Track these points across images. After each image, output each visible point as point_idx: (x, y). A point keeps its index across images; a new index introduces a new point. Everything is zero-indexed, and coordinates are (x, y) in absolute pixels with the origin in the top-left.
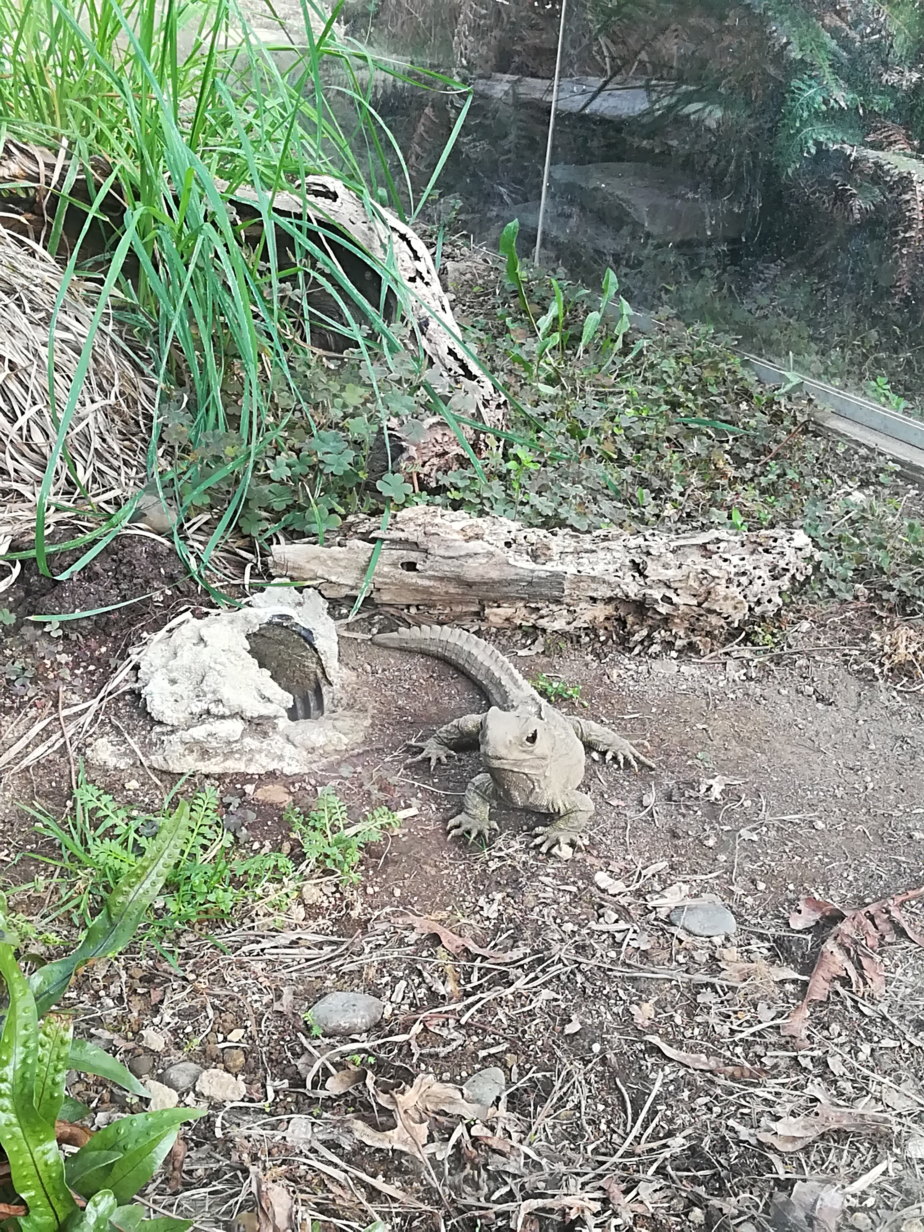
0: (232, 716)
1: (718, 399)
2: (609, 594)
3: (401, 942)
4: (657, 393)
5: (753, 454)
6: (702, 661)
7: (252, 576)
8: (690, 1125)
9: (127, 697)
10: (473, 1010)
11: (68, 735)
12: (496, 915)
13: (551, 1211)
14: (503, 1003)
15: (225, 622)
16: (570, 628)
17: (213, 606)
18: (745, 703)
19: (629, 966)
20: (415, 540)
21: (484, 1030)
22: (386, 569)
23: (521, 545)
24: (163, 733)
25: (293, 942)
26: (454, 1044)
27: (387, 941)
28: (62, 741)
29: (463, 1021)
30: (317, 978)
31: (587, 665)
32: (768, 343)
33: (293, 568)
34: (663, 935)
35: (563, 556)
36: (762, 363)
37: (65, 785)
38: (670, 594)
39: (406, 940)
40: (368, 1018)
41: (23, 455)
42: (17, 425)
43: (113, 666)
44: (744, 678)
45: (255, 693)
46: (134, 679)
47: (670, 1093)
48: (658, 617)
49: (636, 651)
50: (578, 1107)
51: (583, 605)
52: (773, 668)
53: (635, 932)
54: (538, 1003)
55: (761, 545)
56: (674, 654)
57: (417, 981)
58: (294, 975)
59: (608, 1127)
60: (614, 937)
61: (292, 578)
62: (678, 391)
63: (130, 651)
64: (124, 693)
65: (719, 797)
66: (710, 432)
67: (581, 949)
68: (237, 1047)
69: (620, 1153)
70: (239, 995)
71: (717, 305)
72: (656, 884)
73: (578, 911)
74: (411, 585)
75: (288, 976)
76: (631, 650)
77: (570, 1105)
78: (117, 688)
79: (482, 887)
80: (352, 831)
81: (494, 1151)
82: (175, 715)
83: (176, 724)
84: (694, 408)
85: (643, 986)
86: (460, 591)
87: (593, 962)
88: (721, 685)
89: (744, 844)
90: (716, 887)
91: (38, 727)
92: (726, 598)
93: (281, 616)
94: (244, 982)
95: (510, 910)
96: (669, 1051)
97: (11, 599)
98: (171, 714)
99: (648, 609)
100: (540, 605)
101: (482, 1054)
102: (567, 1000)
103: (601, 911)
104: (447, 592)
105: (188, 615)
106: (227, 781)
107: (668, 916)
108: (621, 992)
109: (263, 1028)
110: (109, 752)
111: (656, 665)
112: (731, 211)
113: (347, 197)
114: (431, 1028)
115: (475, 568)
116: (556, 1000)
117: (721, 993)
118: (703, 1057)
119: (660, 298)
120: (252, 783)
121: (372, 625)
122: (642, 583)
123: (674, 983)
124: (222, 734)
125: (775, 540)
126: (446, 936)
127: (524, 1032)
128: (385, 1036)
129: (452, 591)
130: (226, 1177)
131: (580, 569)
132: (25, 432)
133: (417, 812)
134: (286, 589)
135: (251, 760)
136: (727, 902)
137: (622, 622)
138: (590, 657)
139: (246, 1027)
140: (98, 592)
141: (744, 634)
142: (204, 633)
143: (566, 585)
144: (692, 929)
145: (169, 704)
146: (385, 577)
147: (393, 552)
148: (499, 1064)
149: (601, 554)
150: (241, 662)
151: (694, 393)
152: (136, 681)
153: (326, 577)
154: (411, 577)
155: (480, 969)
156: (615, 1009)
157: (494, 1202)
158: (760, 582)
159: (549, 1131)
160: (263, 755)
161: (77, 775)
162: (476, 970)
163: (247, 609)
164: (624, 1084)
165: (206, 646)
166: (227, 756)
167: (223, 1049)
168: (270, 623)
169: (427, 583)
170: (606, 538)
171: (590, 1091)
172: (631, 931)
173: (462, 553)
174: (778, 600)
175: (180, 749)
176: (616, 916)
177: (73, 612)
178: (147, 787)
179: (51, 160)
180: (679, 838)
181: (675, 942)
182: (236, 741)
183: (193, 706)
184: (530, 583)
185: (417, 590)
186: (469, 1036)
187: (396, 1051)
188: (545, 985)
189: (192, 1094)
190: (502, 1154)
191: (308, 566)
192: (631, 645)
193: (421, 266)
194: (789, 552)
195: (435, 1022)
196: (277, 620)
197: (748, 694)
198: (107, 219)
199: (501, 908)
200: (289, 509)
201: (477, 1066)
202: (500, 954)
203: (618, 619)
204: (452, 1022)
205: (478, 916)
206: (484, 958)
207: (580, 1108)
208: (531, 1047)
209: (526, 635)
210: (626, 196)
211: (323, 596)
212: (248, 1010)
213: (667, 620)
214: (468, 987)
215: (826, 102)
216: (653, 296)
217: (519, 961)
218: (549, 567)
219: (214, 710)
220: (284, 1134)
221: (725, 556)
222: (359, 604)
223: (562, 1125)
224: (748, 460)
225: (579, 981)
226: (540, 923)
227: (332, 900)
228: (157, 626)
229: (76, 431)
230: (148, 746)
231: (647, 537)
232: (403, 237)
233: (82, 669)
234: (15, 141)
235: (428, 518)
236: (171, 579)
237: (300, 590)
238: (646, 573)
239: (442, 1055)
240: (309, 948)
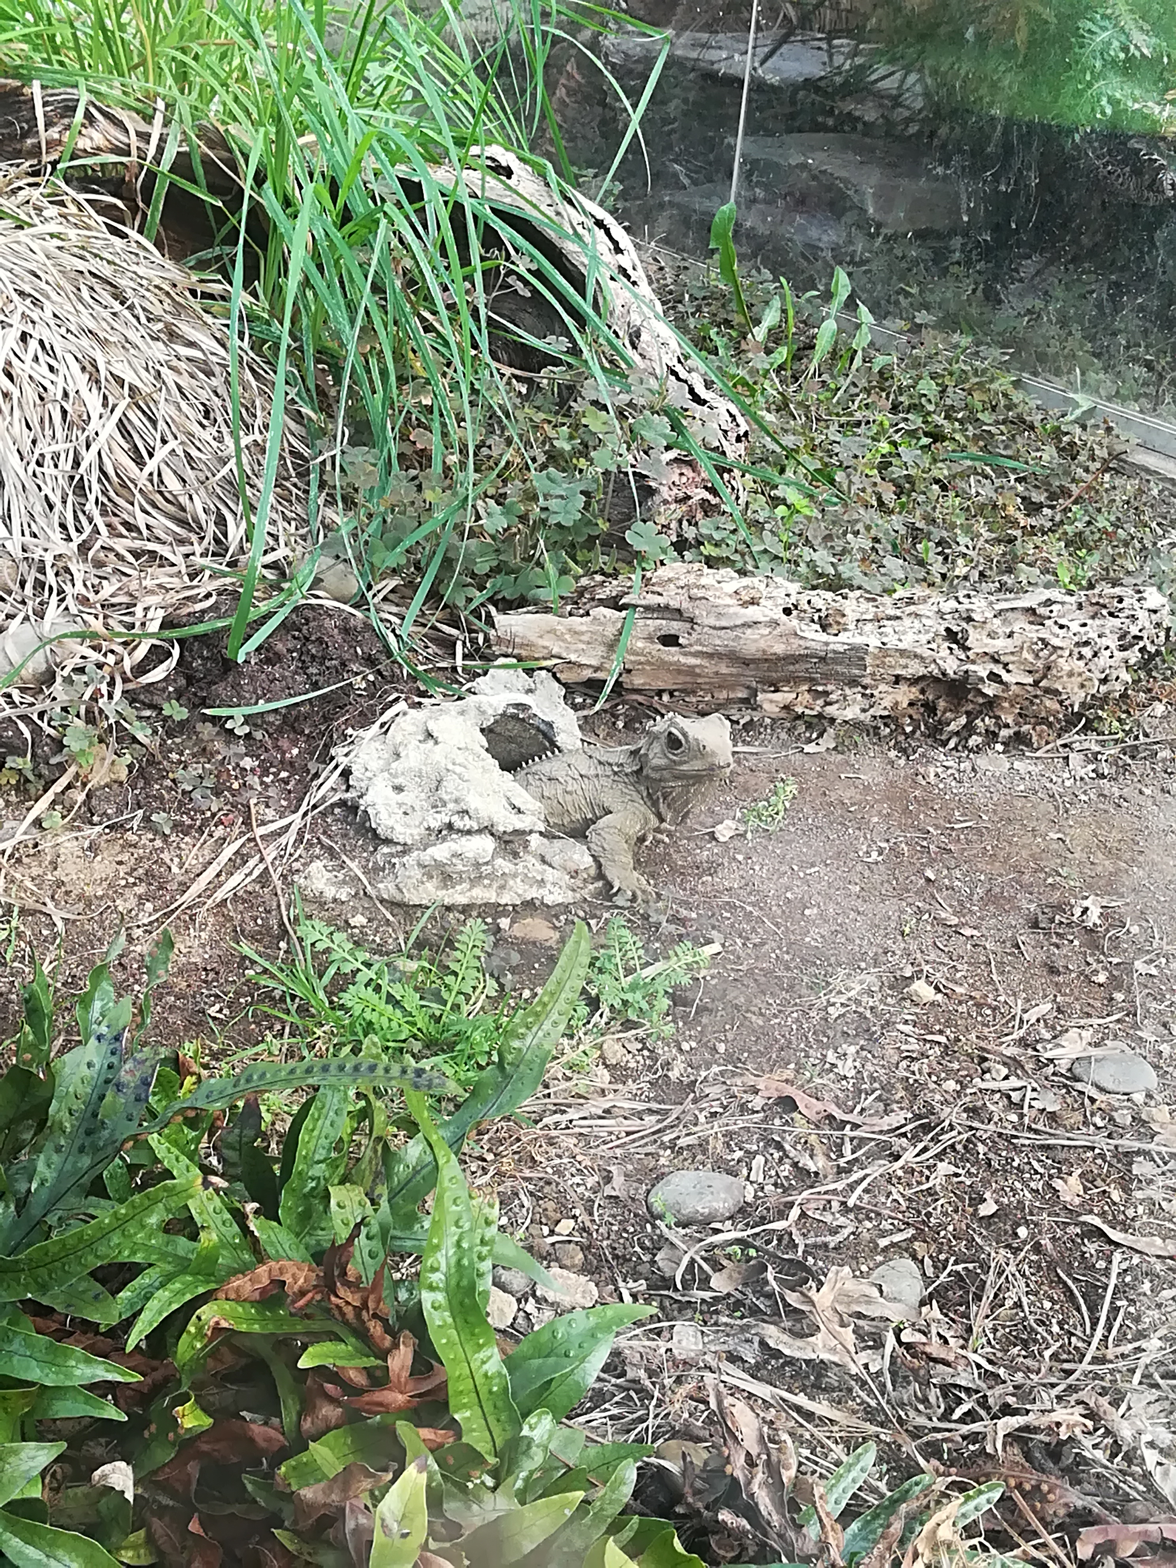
0: (480, 831)
1: (993, 429)
2: (922, 671)
3: (744, 1108)
4: (914, 423)
5: (1048, 498)
6: (1038, 754)
7: (465, 657)
8: (1163, 1323)
9: (337, 811)
10: (859, 1190)
11: (269, 859)
12: (853, 1072)
13: (1036, 1430)
14: (894, 1181)
15: (453, 713)
16: (866, 717)
17: (423, 694)
18: (1101, 806)
19: (1036, 1132)
20: (677, 606)
21: (878, 1214)
22: (640, 644)
23: (805, 611)
24: (392, 855)
25: (607, 1111)
26: (846, 1232)
27: (725, 1108)
28: (262, 867)
29: (851, 1203)
30: (646, 1155)
31: (892, 763)
32: (1042, 358)
33: (522, 645)
34: (1069, 1092)
35: (860, 624)
36: (1038, 383)
37: (274, 922)
38: (998, 670)
39: (750, 1105)
40: (731, 1202)
41: (155, 506)
42: (147, 470)
43: (313, 772)
44: (1094, 775)
45: (504, 801)
46: (344, 787)
47: (1127, 1285)
48: (981, 700)
49: (952, 744)
50: (1018, 1305)
51: (882, 687)
52: (1129, 761)
53: (1034, 1090)
54: (936, 1181)
55: (1105, 606)
56: (999, 747)
57: (776, 1155)
58: (619, 1152)
59: (1062, 1329)
60: (1009, 1097)
61: (520, 659)
62: (940, 420)
63: (333, 752)
64: (333, 806)
65: (1098, 922)
66: (988, 469)
67: (973, 1111)
68: (570, 1242)
69: (1088, 1358)
70: (556, 1177)
71: (974, 311)
72: (1043, 1031)
73: (956, 1066)
74: (671, 664)
75: (611, 1154)
76: (944, 744)
77: (1009, 1303)
78: (324, 799)
79: (825, 1040)
80: (650, 971)
81: (936, 1361)
82: (408, 831)
83: (409, 842)
84: (963, 440)
85: (1061, 1156)
86: (734, 670)
87: (991, 1127)
88: (1068, 783)
89: (1142, 980)
90: (1120, 1033)
91: (229, 851)
92: (1071, 674)
93: (517, 706)
94: (557, 1161)
95: (869, 1067)
96: (1115, 1235)
97: (171, 689)
98: (402, 830)
99: (969, 690)
100: (830, 688)
101: (883, 1242)
102: (969, 1174)
103: (986, 1065)
104: (717, 673)
105: (402, 706)
106: (474, 914)
107: (1070, 1070)
108: (1035, 1164)
109: (596, 1218)
110: (324, 880)
111: (981, 762)
112: (996, 191)
113: (523, 174)
114: (810, 1213)
115: (755, 641)
116: (957, 1175)
117: (1160, 1163)
118: (1158, 1241)
119: (897, 303)
120: (507, 916)
121: (616, 717)
122: (963, 657)
123: (1097, 1151)
124: (470, 855)
125: (1121, 601)
126: (801, 1100)
127: (929, 1215)
128: (756, 1225)
129: (724, 670)
130: (616, 1399)
131: (885, 640)
132: (155, 478)
133: (720, 949)
134: (512, 671)
135: (502, 887)
136: (1138, 1050)
137: (930, 708)
138: (893, 754)
139: (574, 1217)
140: (284, 678)
141: (1083, 721)
142: (432, 726)
143: (869, 660)
144: (1103, 1084)
145: (398, 817)
146: (638, 654)
147: (649, 622)
148: (906, 1255)
149: (907, 622)
150: (481, 764)
151: (961, 422)
152: (347, 790)
153: (564, 655)
154: (672, 654)
155: (852, 1139)
156: (1033, 1185)
157: (955, 1421)
158: (1108, 653)
159: (991, 1336)
160: (518, 880)
161: (288, 910)
162: (847, 1140)
163: (471, 698)
164: (1069, 1275)
165: (436, 743)
166: (475, 881)
167: (553, 1244)
168: (504, 715)
169: (692, 661)
170: (910, 601)
171: (1028, 1286)
172: (1029, 1088)
173: (739, 622)
174: (1127, 677)
175: (417, 873)
176: (1005, 1071)
177: (256, 703)
178: (375, 923)
179: (144, 127)
180: (1058, 973)
181: (1087, 1102)
182: (487, 863)
183: (430, 819)
184: (823, 659)
185: (679, 672)
186: (860, 1222)
187: (775, 1242)
188: (939, 1157)
189: (531, 1300)
190: (947, 1364)
191: (541, 642)
192: (944, 737)
193: (625, 261)
194: (1142, 615)
195: (813, 1205)
196: (512, 710)
197: (1105, 796)
198: (220, 204)
199: (857, 1064)
200: (495, 571)
201: (879, 1258)
202: (875, 1120)
203: (926, 705)
204: (835, 1205)
205: (831, 1075)
206: (855, 1126)
207: (1021, 1306)
208: (942, 1233)
209: (809, 726)
210: (843, 174)
211: (558, 680)
212: (572, 1196)
213: (991, 703)
214: (842, 1162)
215: (1125, 49)
216: (888, 302)
217: (898, 1128)
218: (843, 637)
219: (458, 823)
220: (669, 1345)
221: (1062, 621)
222: (608, 689)
223: (1004, 1327)
224: (1041, 506)
225: (981, 1151)
226: (911, 1081)
227: (639, 1058)
228: (365, 720)
229: (219, 476)
230: (374, 871)
231: (961, 599)
232: (600, 224)
233: (271, 777)
234: (98, 103)
235: (692, 579)
236: (370, 661)
237: (529, 672)
238: (968, 644)
239: (832, 1245)
240: (625, 1118)
